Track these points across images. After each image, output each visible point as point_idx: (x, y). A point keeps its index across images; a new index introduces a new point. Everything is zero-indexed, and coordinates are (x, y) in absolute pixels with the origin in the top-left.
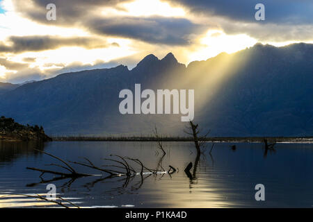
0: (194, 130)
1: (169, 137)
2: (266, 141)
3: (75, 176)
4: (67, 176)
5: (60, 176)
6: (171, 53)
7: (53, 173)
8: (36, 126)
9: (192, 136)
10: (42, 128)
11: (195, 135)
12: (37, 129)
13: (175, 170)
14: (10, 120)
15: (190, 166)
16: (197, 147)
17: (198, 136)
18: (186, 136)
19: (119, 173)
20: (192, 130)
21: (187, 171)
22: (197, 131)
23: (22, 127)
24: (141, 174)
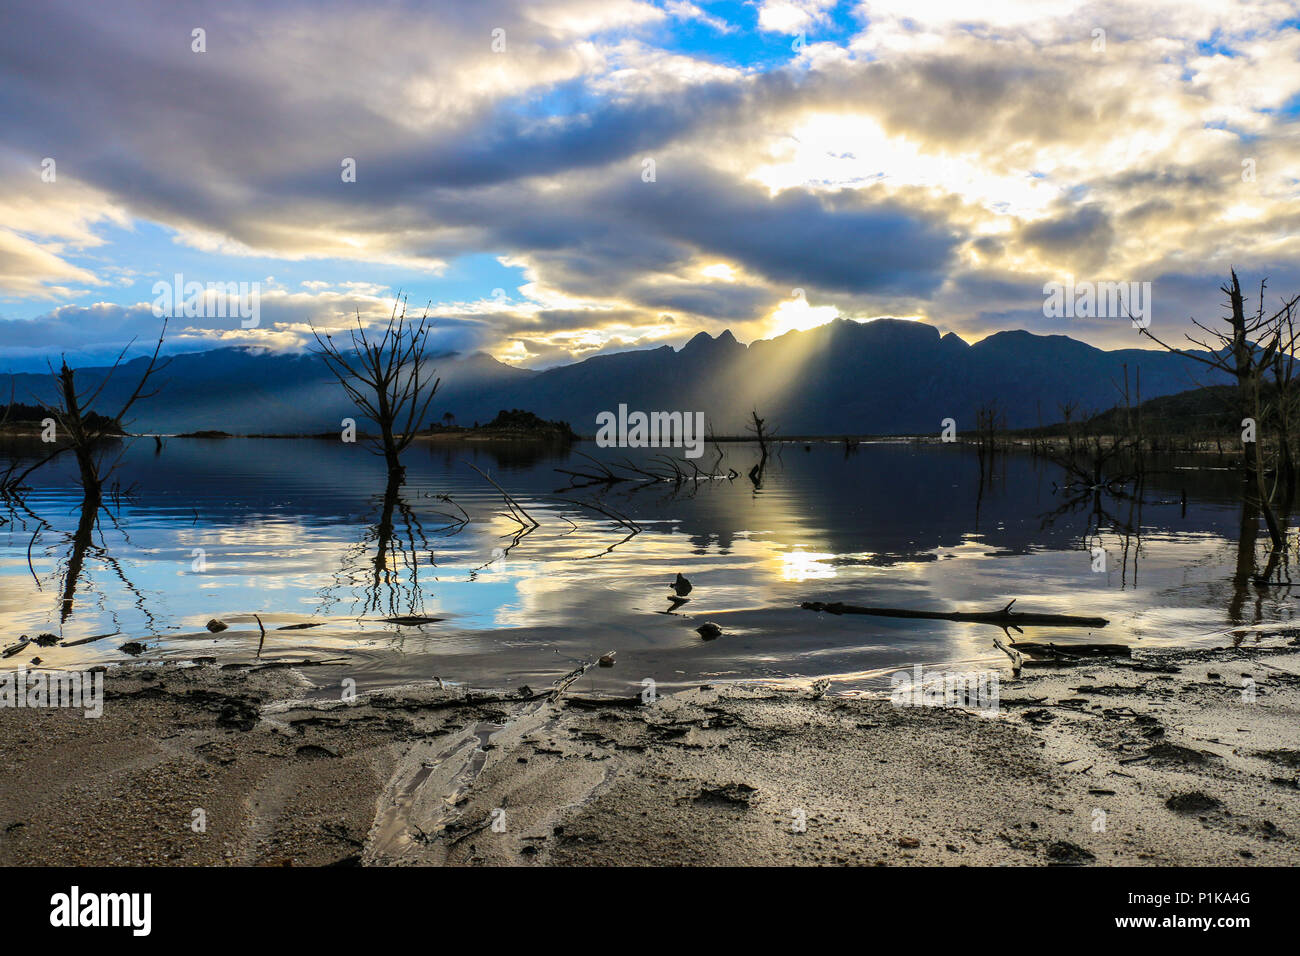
0: (759, 427)
1: (725, 435)
2: (847, 440)
3: (612, 480)
4: (603, 480)
5: (594, 480)
6: (728, 331)
7: (585, 476)
8: (562, 423)
9: (756, 435)
10: (568, 425)
11: (760, 432)
12: (563, 427)
13: (736, 475)
14: (531, 415)
15: (756, 469)
16: (763, 447)
17: (764, 434)
18: (748, 434)
19: (668, 477)
20: (756, 427)
21: (752, 475)
22: (762, 426)
23: (544, 424)
24: (695, 479)
